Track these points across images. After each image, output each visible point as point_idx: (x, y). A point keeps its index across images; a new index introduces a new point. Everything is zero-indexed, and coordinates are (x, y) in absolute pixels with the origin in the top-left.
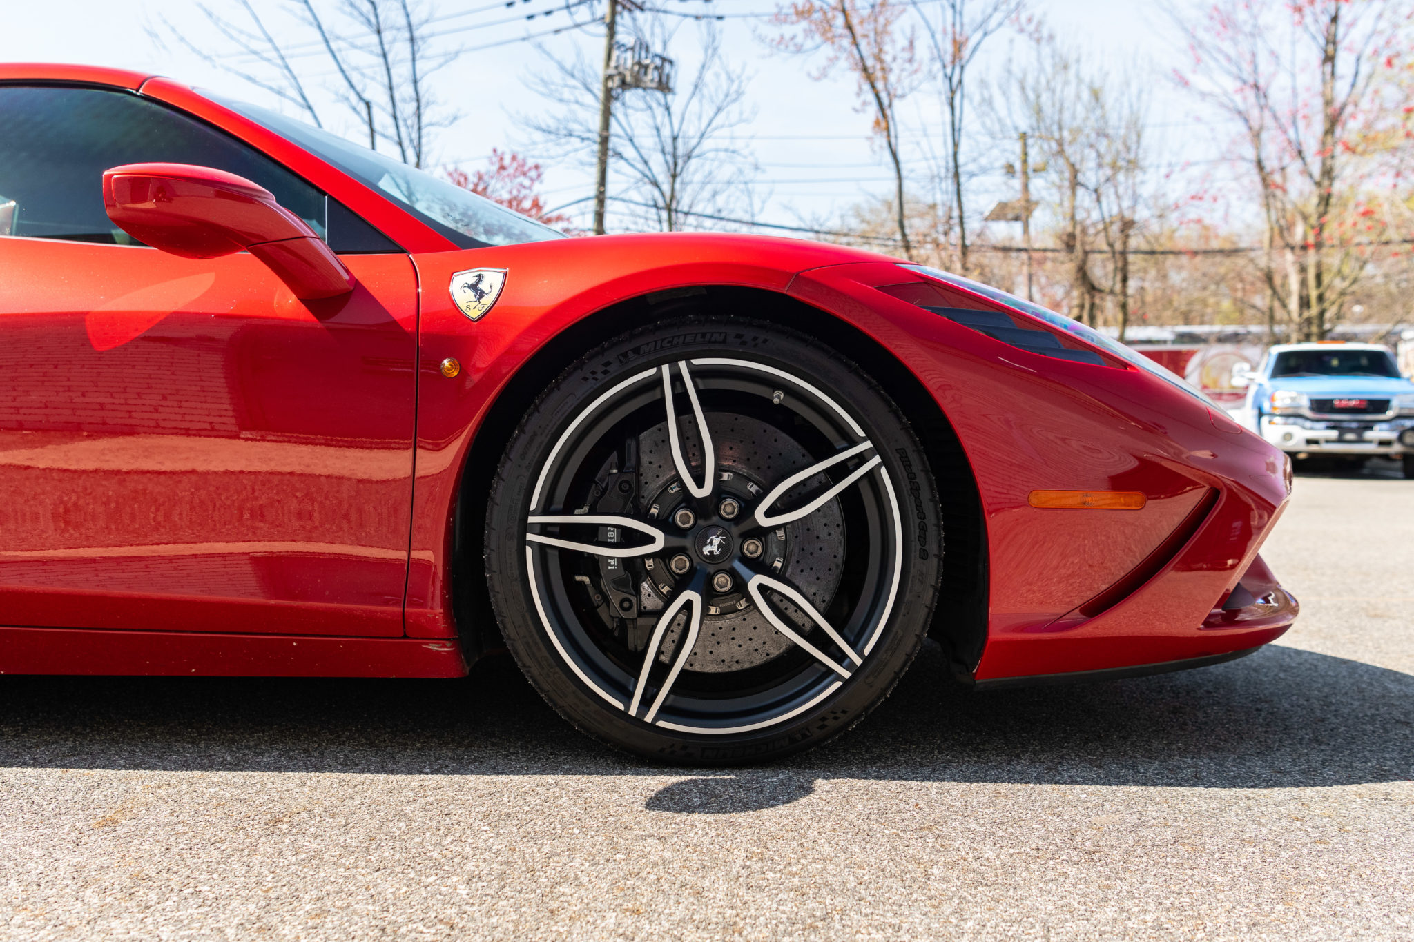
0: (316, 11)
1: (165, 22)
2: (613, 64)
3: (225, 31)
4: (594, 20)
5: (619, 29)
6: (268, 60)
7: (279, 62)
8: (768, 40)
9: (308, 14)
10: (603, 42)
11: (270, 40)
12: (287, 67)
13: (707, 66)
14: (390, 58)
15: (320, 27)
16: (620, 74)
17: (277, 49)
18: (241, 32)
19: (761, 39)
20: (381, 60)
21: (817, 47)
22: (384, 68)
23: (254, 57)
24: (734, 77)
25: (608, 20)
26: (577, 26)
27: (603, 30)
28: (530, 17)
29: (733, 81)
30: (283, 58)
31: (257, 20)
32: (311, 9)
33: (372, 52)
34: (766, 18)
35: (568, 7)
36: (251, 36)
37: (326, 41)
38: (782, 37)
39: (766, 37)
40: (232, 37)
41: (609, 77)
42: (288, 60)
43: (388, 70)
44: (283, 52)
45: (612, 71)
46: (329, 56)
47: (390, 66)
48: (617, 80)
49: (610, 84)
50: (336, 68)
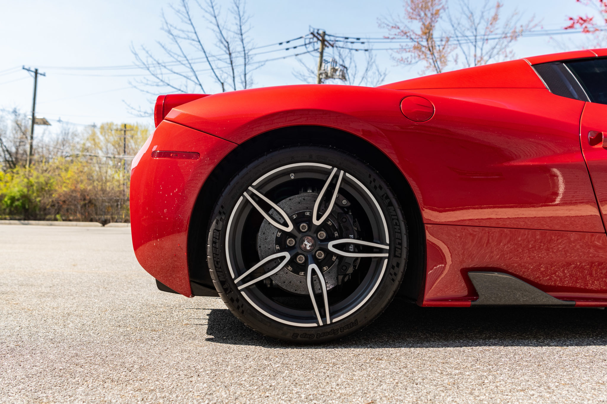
0: (203, 46)
1: (144, 49)
2: (323, 68)
3: (169, 53)
4: (315, 50)
5: (325, 54)
6: (184, 65)
7: (188, 65)
8: (396, 59)
9: (200, 47)
10: (318, 60)
11: (185, 57)
12: (192, 68)
13: (368, 69)
14: (234, 65)
15: (205, 52)
16: (326, 72)
17: (187, 60)
18: (175, 54)
19: (394, 59)
20: (230, 65)
21: (417, 62)
22: (231, 68)
23: (178, 63)
24: (382, 74)
25: (320, 50)
26: (308, 52)
27: (318, 55)
28: (287, 49)
29: (381, 76)
30: (190, 64)
31: (181, 49)
32: (201, 45)
33: (226, 62)
34: (395, 50)
35: (305, 45)
36: (179, 56)
37: (207, 57)
38: (402, 58)
39: (396, 58)
40: (171, 56)
41: (321, 74)
42: (192, 65)
43: (233, 69)
44: (190, 61)
45: (321, 71)
46: (207, 63)
47: (234, 67)
48: (324, 76)
49: (321, 77)
50: (210, 68)
